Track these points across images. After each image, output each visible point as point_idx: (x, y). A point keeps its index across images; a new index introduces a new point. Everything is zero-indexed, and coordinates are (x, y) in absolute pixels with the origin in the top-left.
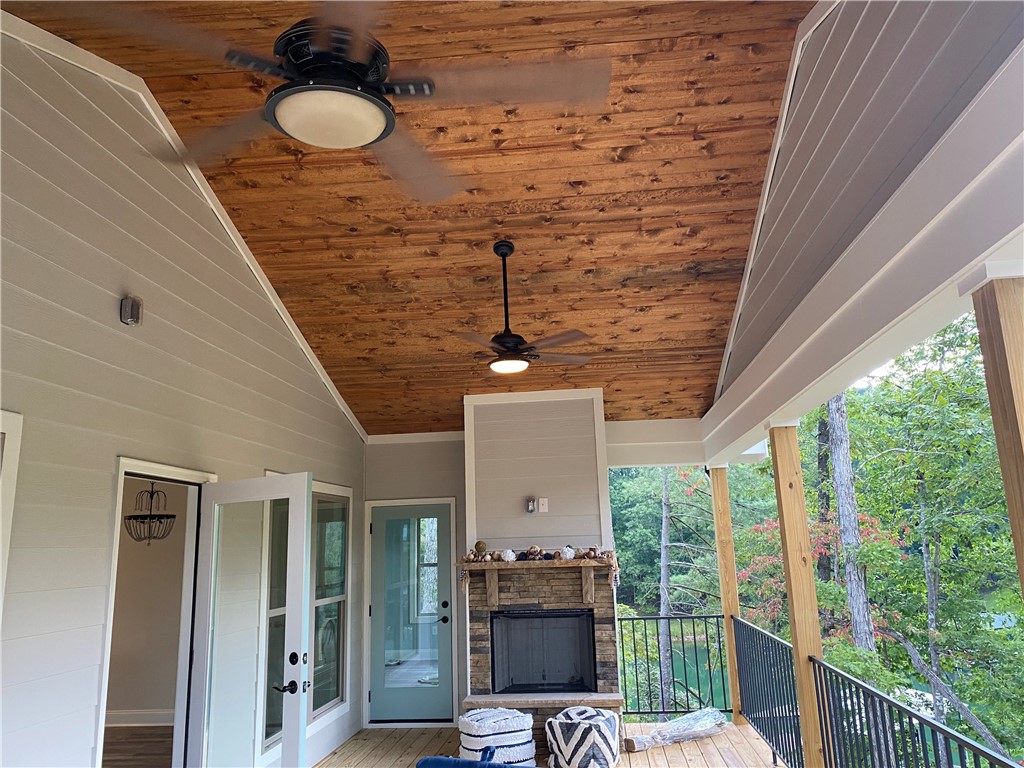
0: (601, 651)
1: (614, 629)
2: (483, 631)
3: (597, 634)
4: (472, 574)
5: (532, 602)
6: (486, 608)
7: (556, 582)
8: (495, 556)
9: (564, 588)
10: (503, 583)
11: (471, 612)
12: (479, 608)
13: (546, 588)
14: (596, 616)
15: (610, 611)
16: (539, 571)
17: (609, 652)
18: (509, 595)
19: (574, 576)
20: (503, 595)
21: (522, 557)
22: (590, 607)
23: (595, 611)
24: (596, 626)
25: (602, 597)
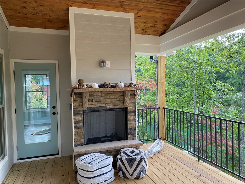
0: (130, 124)
1: (135, 115)
2: (80, 119)
3: (129, 117)
4: (76, 94)
5: (103, 106)
6: (82, 109)
7: (113, 97)
8: (89, 86)
9: (116, 99)
10: (90, 98)
11: (74, 111)
12: (79, 109)
13: (109, 100)
14: (129, 110)
15: (134, 108)
16: (106, 93)
17: (133, 124)
18: (92, 103)
19: (120, 94)
20: (90, 103)
21: (101, 86)
22: (127, 107)
23: (128, 108)
24: (128, 114)
25: (131, 103)
